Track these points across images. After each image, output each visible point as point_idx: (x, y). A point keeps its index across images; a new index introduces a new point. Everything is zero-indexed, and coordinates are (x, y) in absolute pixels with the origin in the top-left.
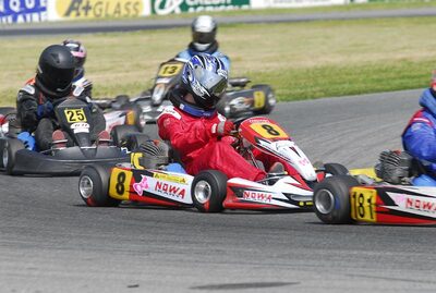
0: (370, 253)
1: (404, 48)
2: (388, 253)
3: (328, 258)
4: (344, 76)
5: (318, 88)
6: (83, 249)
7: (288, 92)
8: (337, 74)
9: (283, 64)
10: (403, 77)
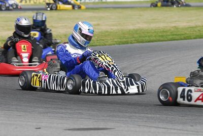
0: (150, 116)
1: (176, 21)
2: (158, 116)
3: (130, 117)
4: (146, 34)
5: (134, 39)
6: (17, 111)
7: (119, 40)
8: (143, 33)
9: (119, 28)
10: (173, 35)
